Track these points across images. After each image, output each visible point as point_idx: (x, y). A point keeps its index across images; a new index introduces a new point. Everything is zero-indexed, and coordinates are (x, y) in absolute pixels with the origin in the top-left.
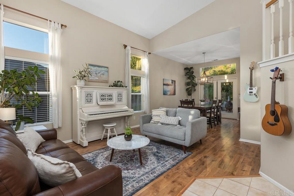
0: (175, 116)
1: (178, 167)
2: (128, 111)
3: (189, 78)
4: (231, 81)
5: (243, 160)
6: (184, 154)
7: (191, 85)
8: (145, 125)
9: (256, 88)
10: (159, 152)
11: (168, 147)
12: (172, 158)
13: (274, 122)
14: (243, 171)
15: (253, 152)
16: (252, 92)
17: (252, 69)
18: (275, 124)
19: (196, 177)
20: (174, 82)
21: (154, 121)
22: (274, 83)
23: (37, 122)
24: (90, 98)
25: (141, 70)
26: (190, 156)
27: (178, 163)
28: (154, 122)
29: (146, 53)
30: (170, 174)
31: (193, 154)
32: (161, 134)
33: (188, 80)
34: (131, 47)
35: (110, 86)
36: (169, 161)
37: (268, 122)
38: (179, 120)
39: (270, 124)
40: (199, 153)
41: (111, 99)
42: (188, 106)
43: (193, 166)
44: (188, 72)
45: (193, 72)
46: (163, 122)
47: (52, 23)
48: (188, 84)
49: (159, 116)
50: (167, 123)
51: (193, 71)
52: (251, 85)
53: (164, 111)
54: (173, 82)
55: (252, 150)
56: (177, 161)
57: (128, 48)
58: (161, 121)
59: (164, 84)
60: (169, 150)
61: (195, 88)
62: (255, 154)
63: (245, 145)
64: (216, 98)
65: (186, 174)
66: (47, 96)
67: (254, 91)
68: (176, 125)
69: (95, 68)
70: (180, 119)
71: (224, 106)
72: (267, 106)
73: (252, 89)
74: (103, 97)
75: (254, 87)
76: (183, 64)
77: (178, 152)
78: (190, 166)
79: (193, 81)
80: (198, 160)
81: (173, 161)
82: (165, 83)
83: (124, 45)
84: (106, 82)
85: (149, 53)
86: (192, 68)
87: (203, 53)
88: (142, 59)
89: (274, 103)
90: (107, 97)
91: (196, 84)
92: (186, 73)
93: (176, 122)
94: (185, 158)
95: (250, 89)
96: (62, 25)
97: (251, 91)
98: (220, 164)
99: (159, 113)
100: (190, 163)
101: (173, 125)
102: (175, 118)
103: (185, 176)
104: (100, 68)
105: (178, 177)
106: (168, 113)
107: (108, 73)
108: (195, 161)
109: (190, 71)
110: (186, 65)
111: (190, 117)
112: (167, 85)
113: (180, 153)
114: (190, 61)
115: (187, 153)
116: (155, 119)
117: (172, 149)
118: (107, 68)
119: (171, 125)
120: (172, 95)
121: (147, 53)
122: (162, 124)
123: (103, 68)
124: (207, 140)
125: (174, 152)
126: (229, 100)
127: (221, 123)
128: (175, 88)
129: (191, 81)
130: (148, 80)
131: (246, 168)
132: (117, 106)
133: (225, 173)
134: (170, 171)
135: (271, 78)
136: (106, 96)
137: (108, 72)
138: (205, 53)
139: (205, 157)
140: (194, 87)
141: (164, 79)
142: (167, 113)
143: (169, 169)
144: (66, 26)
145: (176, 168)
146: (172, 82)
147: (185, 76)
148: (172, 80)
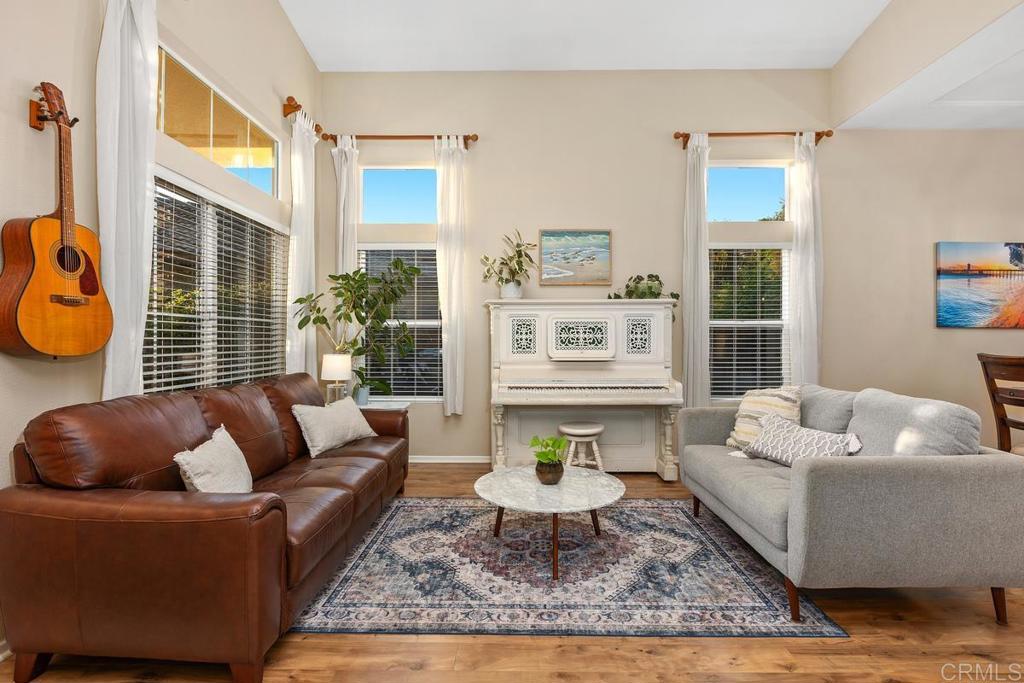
2: (661, 388)
6: (781, 620)
21: (735, 439)
23: (418, 394)
24: (528, 336)
25: (783, 220)
26: (804, 641)
27: (690, 634)
28: (734, 443)
29: (797, 138)
31: (834, 641)
34: (710, 135)
35: (610, 297)
36: (663, 613)
40: (894, 654)
41: (596, 342)
47: (444, 139)
50: (776, 453)
56: (698, 626)
57: (698, 140)
59: (939, 273)
66: (436, 332)
69: (563, 239)
74: (567, 335)
77: (766, 602)
78: (726, 670)
80: (819, 670)
81: (685, 618)
82: (945, 264)
83: (677, 136)
84: (604, 282)
88: (787, 171)
90: (582, 336)
94: (766, 635)
96: (466, 139)
104: (580, 240)
106: (812, 413)
107: (611, 253)
108: (790, 667)
113: (768, 608)
115: (810, 624)
116: (739, 430)
118: (608, 233)
120: (1016, 327)
121: (810, 137)
122: (754, 456)
123: (590, 237)
132: (616, 367)
136: (581, 331)
137: (609, 247)
141: (937, 246)
142: (808, 412)
144: (475, 138)
146: (1016, 257)
148: (1018, 245)
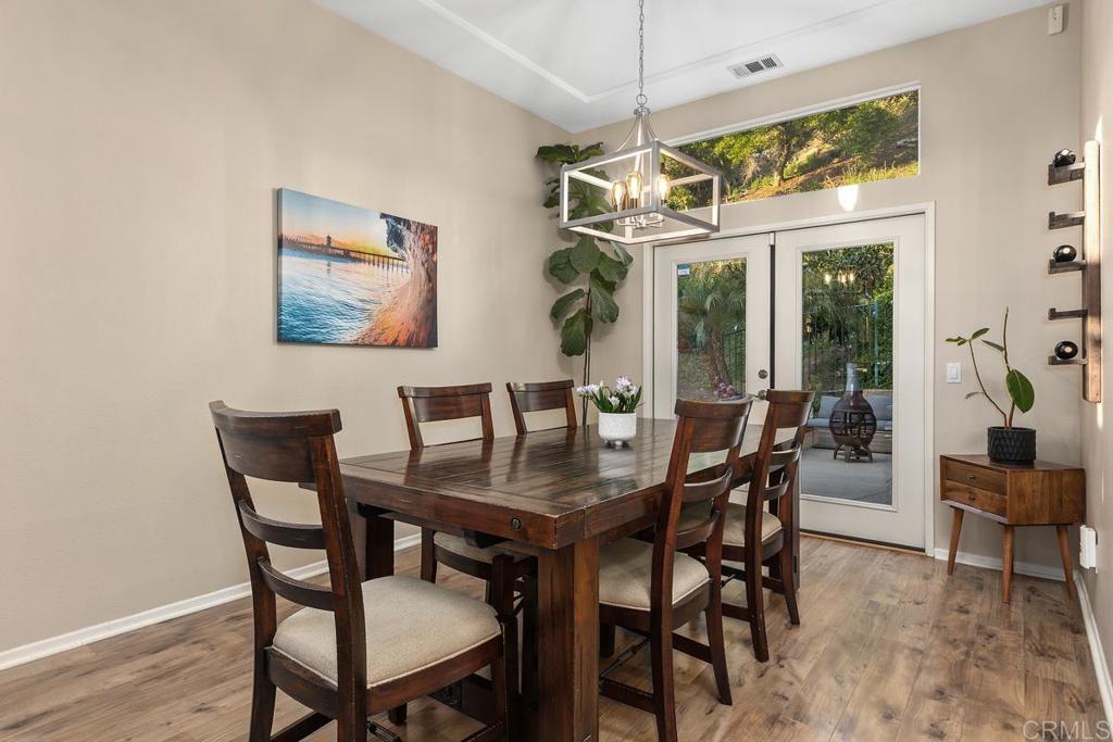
7: (583, 277)
20: (414, 233)
48: (558, 268)
54: (409, 237)
59: (280, 243)
64: (762, 375)
71: (826, 422)
91: (620, 268)
112: (331, 252)
120: (394, 345)
126: (851, 387)
127: (795, 621)
128: (433, 292)
140: (611, 287)
141: (278, 194)
146: (396, 238)
148: (398, 220)
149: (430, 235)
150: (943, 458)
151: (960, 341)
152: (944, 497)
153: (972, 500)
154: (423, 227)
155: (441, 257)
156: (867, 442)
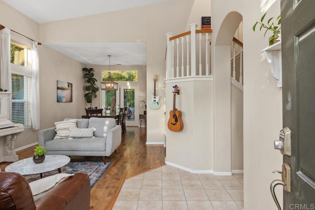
0: (87, 127)
1: (105, 176)
2: (14, 127)
3: (88, 82)
4: (133, 88)
5: (153, 157)
6: (104, 165)
7: (91, 90)
8: (47, 143)
9: (158, 97)
10: (76, 170)
11: (83, 163)
12: (94, 171)
13: (175, 123)
14: (156, 164)
15: (157, 150)
16: (155, 101)
17: (155, 81)
18: (176, 124)
19: (125, 178)
20: (70, 85)
21: (61, 136)
22: (175, 95)
25: (24, 66)
26: (111, 165)
27: (102, 174)
28: (59, 137)
29: (34, 42)
30: (100, 184)
31: (113, 163)
32: (75, 150)
33: (86, 83)
34: (11, 30)
36: (93, 175)
37: (172, 123)
38: (94, 132)
39: (173, 124)
40: (118, 161)
42: (97, 115)
43: (118, 172)
44: (87, 74)
45: (93, 75)
46: (75, 135)
48: (87, 88)
49: (68, 129)
50: (81, 135)
51: (93, 73)
52: (155, 95)
53: (74, 123)
55: (156, 149)
56: (101, 172)
57: (7, 30)
58: (71, 135)
59: (58, 88)
60: (86, 165)
61: (96, 93)
62: (159, 151)
63: (151, 146)
64: (118, 106)
65: (115, 180)
67: (157, 99)
68: (91, 137)
70: (95, 130)
72: (171, 112)
73: (155, 98)
75: (157, 96)
76: (82, 64)
77: (97, 165)
78: (115, 173)
79: (93, 85)
80: (119, 166)
81: (97, 173)
82: (59, 86)
85: (39, 44)
86: (92, 69)
87: (108, 56)
88: (25, 50)
89: (175, 109)
91: (97, 89)
92: (85, 75)
93: (91, 134)
94: (107, 167)
95: (154, 98)
97: (155, 99)
98: (139, 164)
99: (67, 126)
100: (114, 170)
101: (88, 137)
102: (89, 130)
103: (115, 181)
105: (110, 183)
106: (79, 125)
108: (117, 168)
109: (89, 72)
110: (85, 65)
111: (105, 128)
112: (63, 89)
113: (100, 166)
114: (90, 60)
115: (107, 164)
116: (61, 134)
117: (89, 164)
119: (85, 137)
121: (36, 43)
122: (74, 138)
124: (120, 149)
125: (93, 166)
128: (72, 93)
129: (92, 85)
130: (38, 81)
131: (156, 162)
133: (144, 169)
134: (98, 181)
135: (173, 92)
138: (111, 56)
139: (124, 163)
141: (57, 81)
142: (77, 125)
143: (97, 181)
145: (103, 178)
146: (68, 86)
147: (84, 78)
148: (69, 83)
149: (72, 84)
150: (140, 115)
151: (141, 102)
152: (140, 119)
153: (142, 119)
154: (71, 84)
155: (73, 88)
156: (130, 117)
